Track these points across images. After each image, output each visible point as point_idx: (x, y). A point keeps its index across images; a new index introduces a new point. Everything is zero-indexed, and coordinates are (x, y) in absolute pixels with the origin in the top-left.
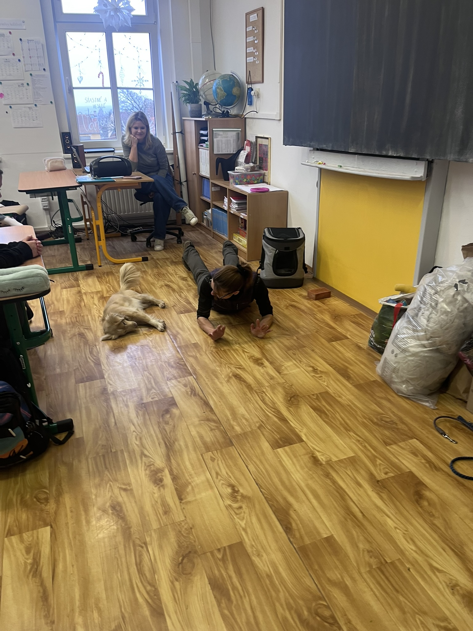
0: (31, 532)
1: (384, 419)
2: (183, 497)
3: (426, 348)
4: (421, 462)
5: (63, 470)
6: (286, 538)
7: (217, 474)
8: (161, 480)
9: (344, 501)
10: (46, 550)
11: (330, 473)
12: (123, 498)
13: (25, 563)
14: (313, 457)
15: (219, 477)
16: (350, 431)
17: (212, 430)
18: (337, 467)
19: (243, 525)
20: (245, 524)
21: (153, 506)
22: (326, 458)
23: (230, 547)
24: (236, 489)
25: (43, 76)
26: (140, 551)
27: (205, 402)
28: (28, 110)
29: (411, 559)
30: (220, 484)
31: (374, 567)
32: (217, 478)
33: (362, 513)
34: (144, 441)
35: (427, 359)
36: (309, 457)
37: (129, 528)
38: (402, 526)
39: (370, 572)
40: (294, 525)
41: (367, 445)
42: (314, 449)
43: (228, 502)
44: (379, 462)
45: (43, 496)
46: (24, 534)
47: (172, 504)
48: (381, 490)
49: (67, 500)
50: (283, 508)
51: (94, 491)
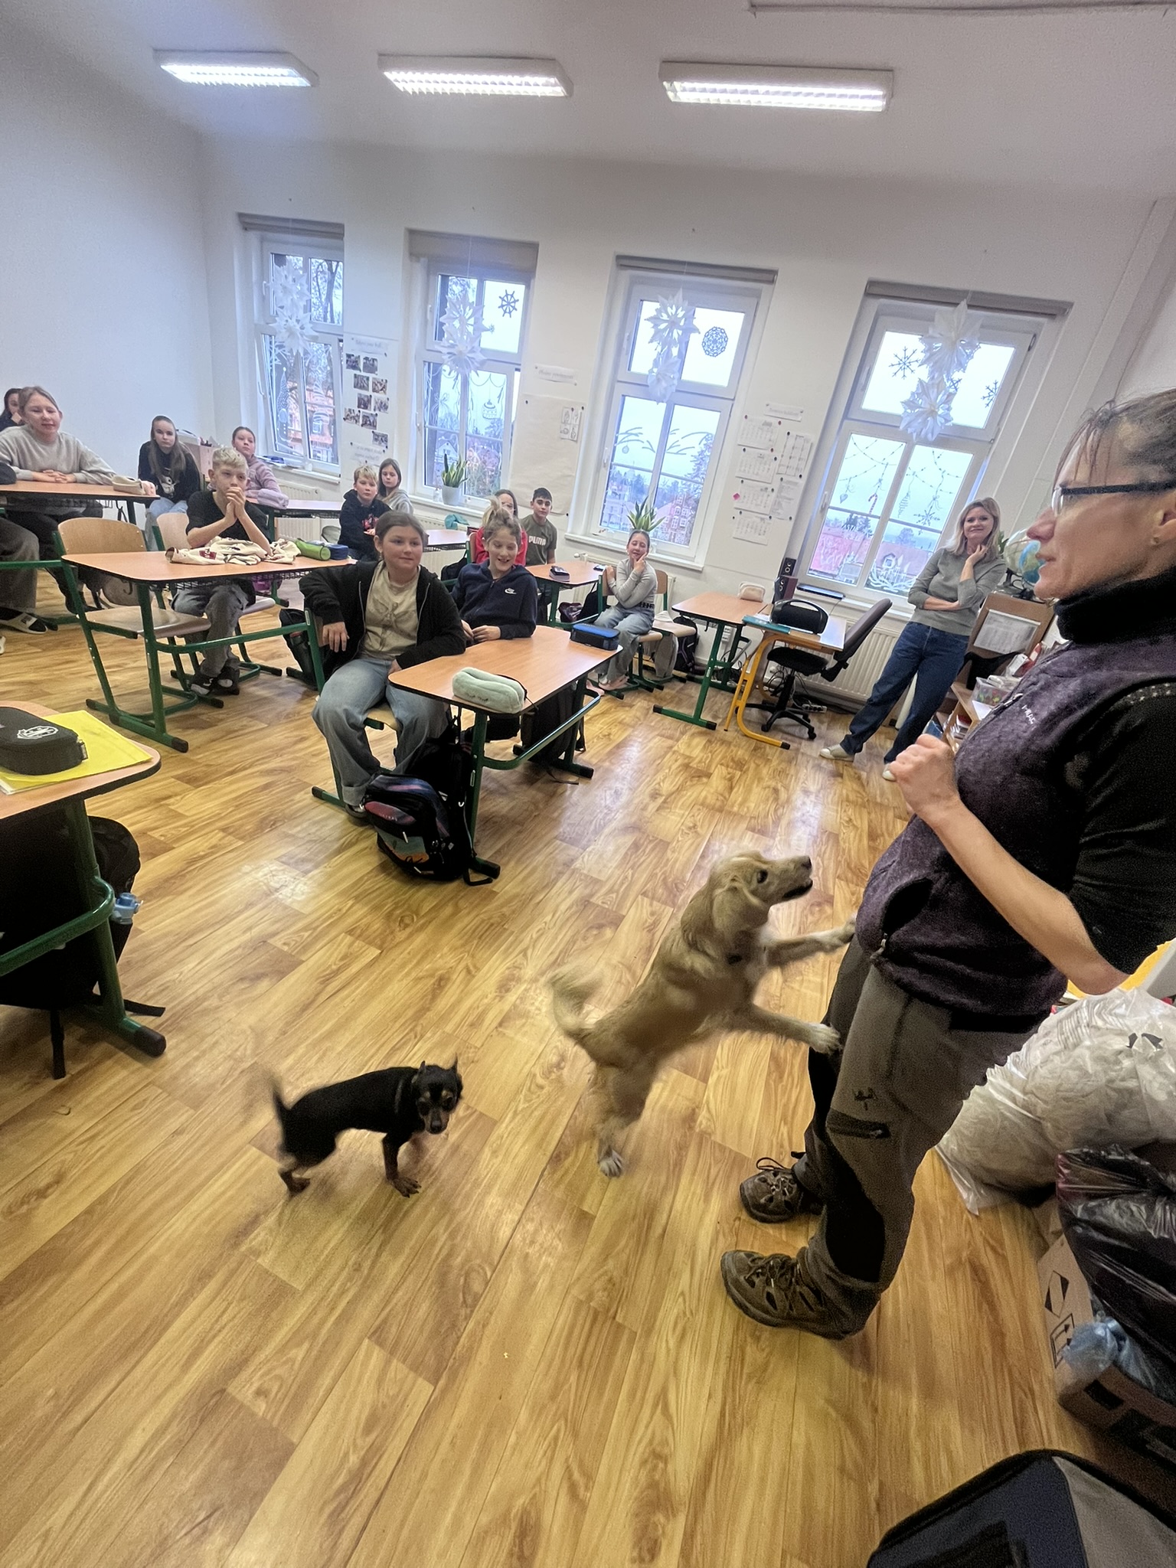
0: (363, 944)
2: (505, 1024)
5: (448, 910)
6: (544, 1166)
8: (508, 990)
10: (354, 968)
12: (458, 978)
13: (330, 966)
14: (694, 1110)
18: (707, 1150)
19: (520, 1108)
20: (523, 1109)
21: (469, 1009)
22: (709, 1126)
23: (481, 1115)
24: (562, 1065)
25: (796, 484)
28: (759, 520)
29: (650, 1350)
31: (592, 1304)
33: (664, 1231)
34: (542, 939)
36: (690, 1106)
37: (428, 1009)
38: (695, 1302)
42: (708, 1103)
43: (537, 1071)
45: (407, 921)
47: (487, 1022)
49: (420, 939)
51: (446, 950)
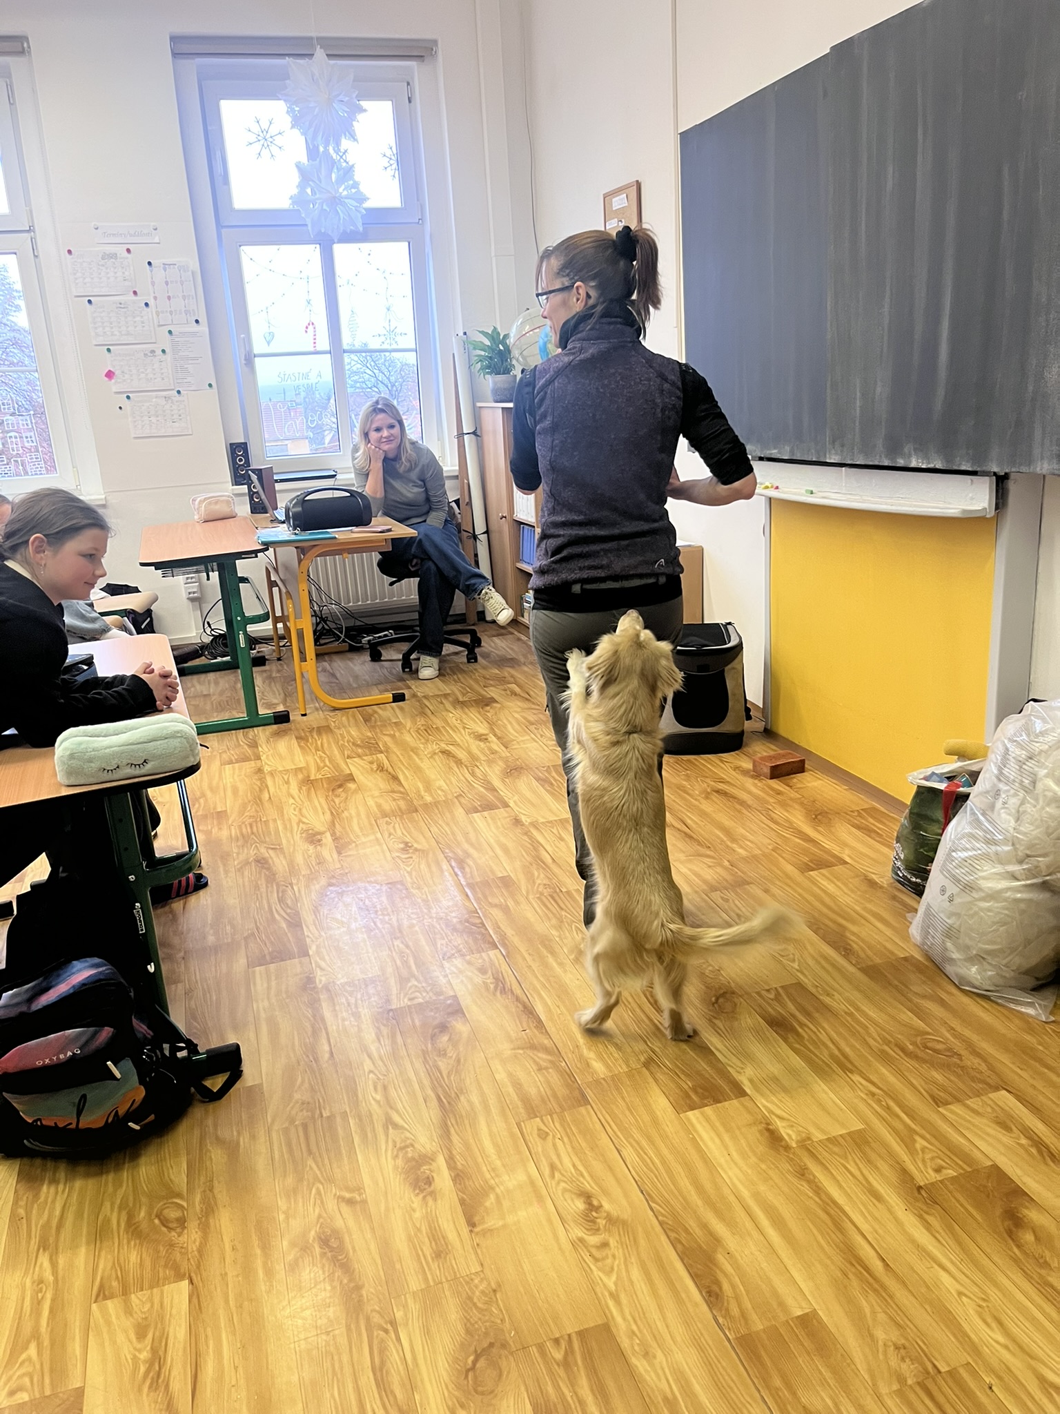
0: (147, 1293)
1: (929, 1045)
2: (476, 1219)
3: (1018, 880)
4: (1018, 1144)
5: (217, 1156)
6: (710, 1316)
7: (553, 1167)
8: (429, 1181)
9: (842, 1233)
10: (178, 1332)
11: (807, 1169)
12: (344, 1220)
13: (135, 1358)
14: (768, 1130)
15: (557, 1174)
16: (851, 1071)
17: (540, 1069)
18: (824, 1154)
19: (613, 1287)
20: (616, 1284)
21: (410, 1239)
22: (799, 1133)
23: (582, 1334)
24: (595, 1203)
25: (194, 334)
26: (382, 1341)
27: (525, 1007)
28: (163, 402)
29: (994, 1363)
30: (560, 1192)
31: (910, 1382)
32: (553, 1176)
33: (883, 1260)
34: (393, 1093)
35: (1022, 906)
36: (760, 1132)
37: (358, 1288)
38: (976, 1289)
39: (900, 1393)
40: (726, 1286)
41: (891, 1104)
42: (771, 1112)
43: (578, 1232)
44: (920, 1143)
45: (173, 1214)
46: (133, 1296)
47: (452, 1236)
48: (925, 1208)
49: (225, 1221)
50: (701, 1247)
51: (282, 1204)
